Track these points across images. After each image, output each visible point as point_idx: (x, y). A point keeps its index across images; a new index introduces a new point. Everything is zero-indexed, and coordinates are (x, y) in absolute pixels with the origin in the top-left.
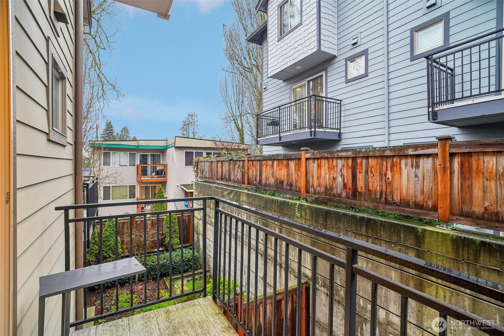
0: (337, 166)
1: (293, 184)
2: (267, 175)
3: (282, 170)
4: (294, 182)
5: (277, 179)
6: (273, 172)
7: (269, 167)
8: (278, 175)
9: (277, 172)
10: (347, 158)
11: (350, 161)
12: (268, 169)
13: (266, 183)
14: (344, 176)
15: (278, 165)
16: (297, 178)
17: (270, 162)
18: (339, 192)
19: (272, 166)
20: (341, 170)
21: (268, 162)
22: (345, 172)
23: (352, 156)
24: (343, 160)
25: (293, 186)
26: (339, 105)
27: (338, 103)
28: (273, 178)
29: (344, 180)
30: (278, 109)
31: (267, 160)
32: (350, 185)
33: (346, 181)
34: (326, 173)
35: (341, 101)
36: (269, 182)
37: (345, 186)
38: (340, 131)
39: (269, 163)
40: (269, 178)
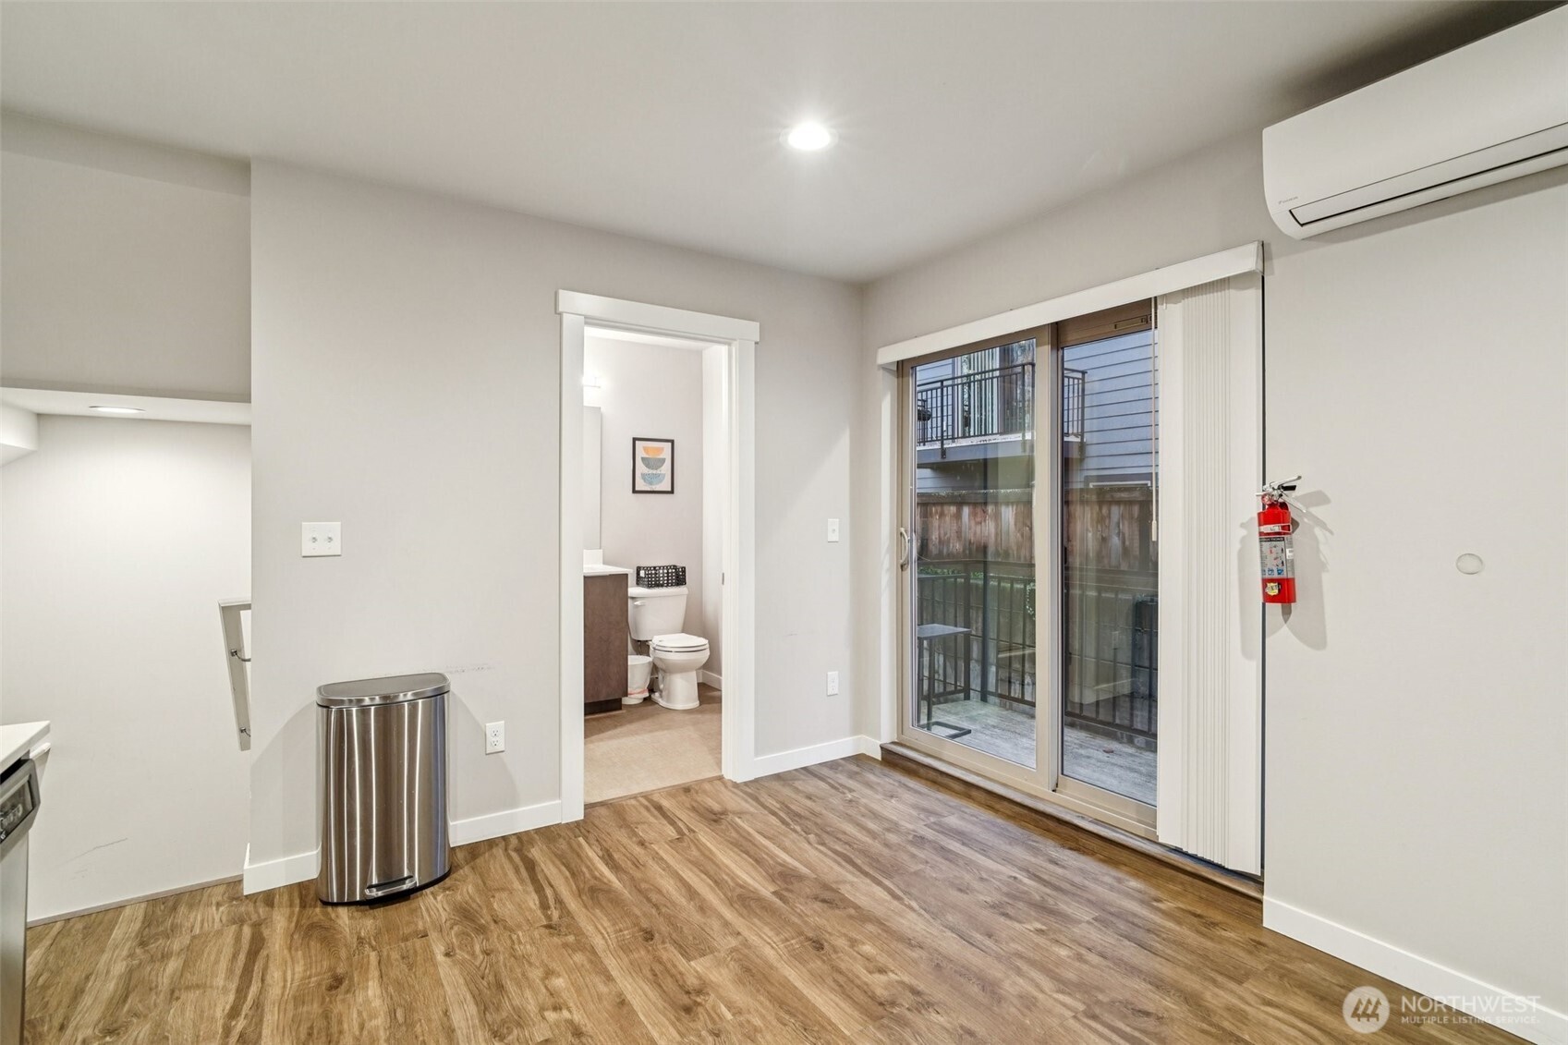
0: (1110, 518)
1: (1011, 552)
2: (942, 536)
3: (983, 524)
4: (1015, 548)
5: (970, 542)
6: (960, 528)
7: (948, 519)
8: (972, 535)
9: (970, 529)
10: (1130, 503)
11: (1136, 509)
12: (945, 522)
13: (941, 552)
14: (1124, 534)
15: (974, 514)
16: (1020, 539)
17: (953, 509)
18: (1114, 562)
19: (958, 516)
20: (1118, 524)
21: (946, 508)
22: (1125, 528)
23: (1142, 499)
24: (1122, 508)
25: (1011, 555)
26: (1080, 381)
27: (1078, 379)
28: (960, 540)
29: (1124, 543)
30: (939, 384)
31: (942, 504)
32: (1136, 550)
33: (1127, 543)
34: (1087, 530)
35: (1084, 373)
36: (948, 550)
37: (1126, 551)
38: (1082, 439)
39: (949, 510)
40: (949, 539)
